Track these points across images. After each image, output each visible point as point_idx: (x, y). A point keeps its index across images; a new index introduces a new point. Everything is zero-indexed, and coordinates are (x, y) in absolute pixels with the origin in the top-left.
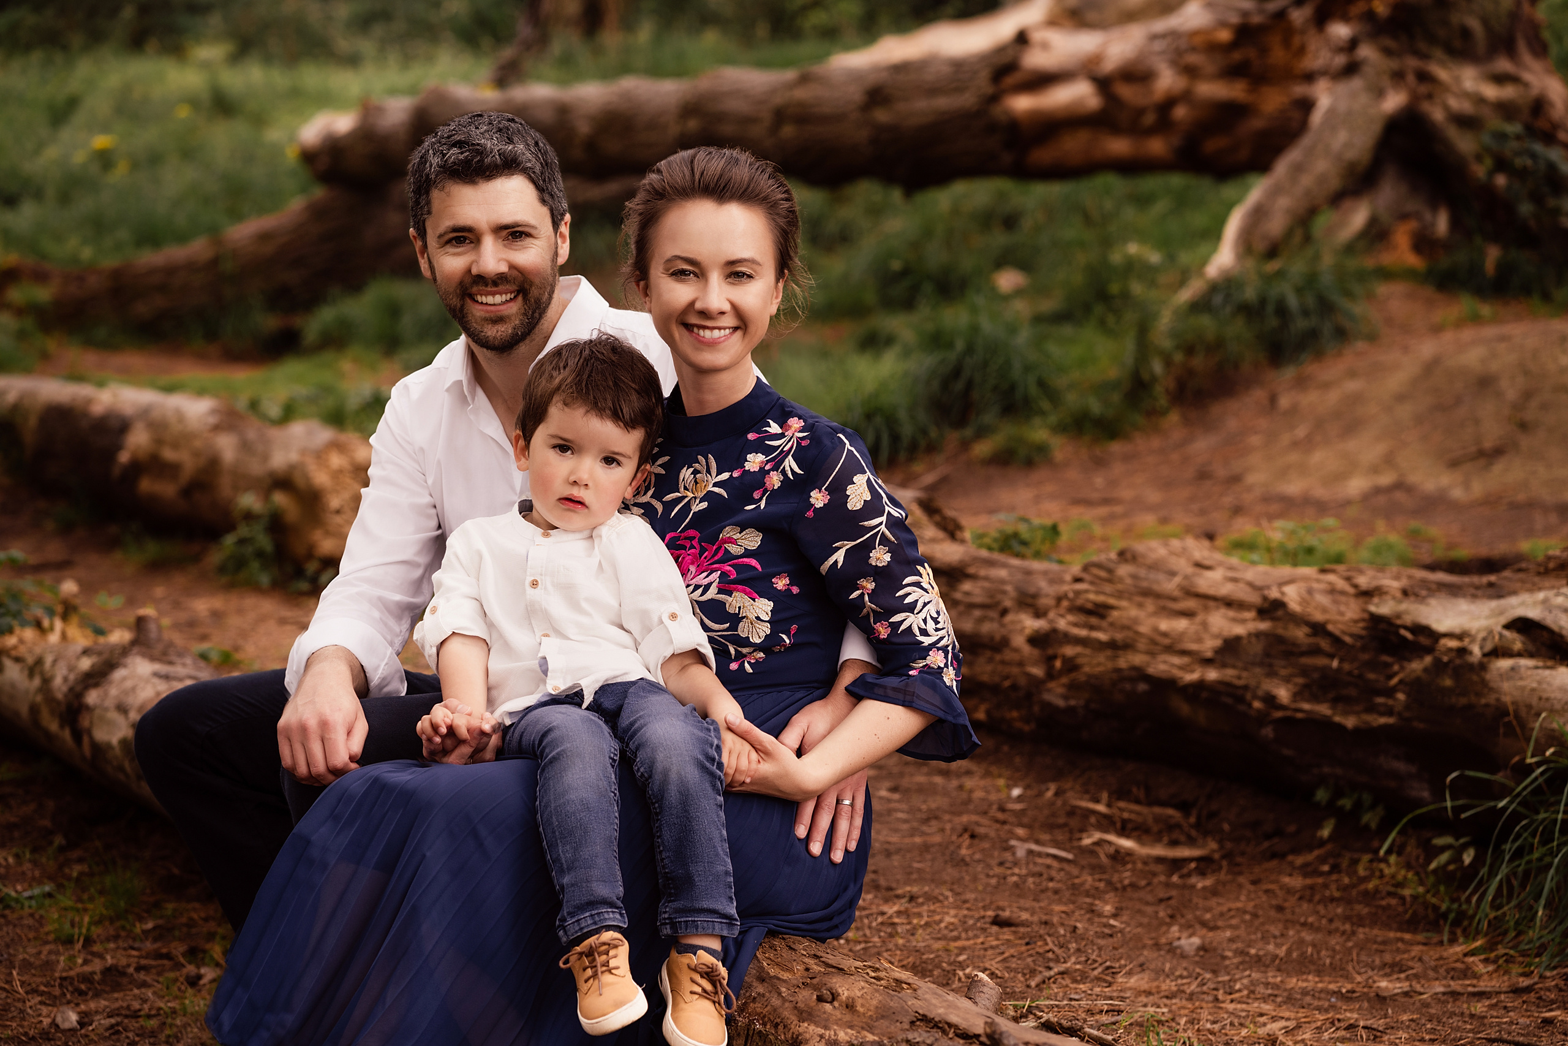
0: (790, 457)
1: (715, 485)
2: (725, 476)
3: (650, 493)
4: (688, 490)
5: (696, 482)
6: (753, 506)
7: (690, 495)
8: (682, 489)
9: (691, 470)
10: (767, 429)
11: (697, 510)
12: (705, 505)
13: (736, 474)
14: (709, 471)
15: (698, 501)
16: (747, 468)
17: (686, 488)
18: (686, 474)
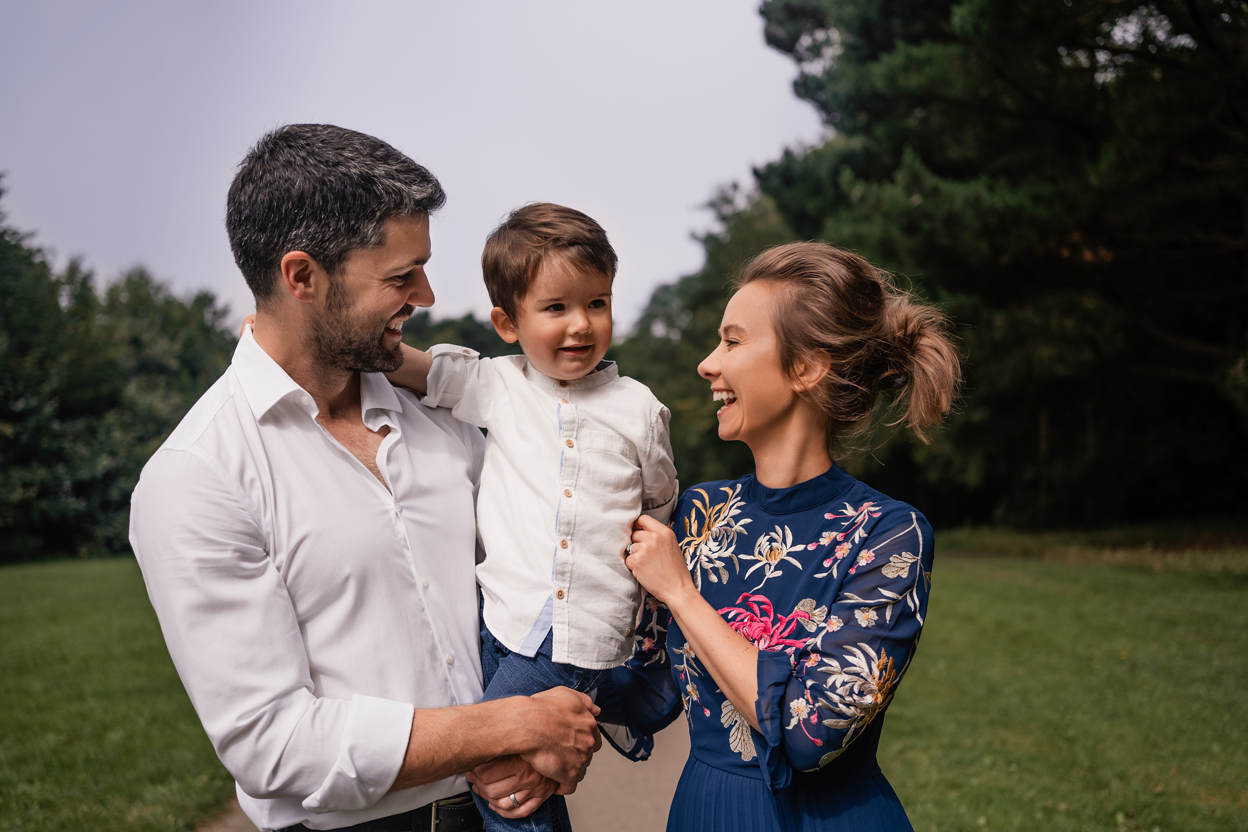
0: (860, 529)
1: (789, 554)
2: (800, 548)
3: (732, 549)
4: (762, 555)
5: (771, 549)
6: (825, 574)
7: (764, 561)
8: (756, 553)
9: (768, 537)
10: (844, 511)
11: (771, 576)
12: (779, 573)
13: (811, 547)
14: (784, 541)
15: (772, 568)
16: (821, 543)
17: (760, 553)
18: (763, 540)
